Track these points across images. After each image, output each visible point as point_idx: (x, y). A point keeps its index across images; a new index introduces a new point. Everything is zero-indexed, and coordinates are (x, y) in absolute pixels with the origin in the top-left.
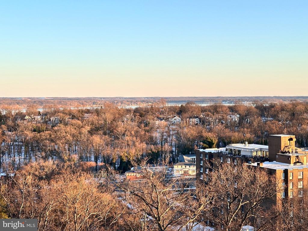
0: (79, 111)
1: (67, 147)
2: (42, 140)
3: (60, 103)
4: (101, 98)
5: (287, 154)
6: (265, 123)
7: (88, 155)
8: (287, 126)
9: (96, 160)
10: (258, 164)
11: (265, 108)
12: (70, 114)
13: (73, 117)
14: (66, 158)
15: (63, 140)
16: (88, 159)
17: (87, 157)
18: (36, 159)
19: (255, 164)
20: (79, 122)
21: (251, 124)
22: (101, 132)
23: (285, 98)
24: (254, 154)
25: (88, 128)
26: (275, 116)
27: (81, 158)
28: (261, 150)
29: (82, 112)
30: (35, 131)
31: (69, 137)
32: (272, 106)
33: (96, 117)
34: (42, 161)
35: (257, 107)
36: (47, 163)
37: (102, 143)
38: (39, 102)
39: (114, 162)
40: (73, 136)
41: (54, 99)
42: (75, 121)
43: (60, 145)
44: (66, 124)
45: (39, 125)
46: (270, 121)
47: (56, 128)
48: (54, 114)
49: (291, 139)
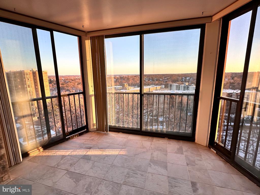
1: (71, 89)
2: (64, 87)
5: (126, 88)
8: (127, 82)
12: (71, 80)
19: (119, 90)
22: (80, 84)
23: (126, 75)
26: (124, 79)
32: (123, 77)
37: (81, 87)
38: (62, 76)
43: (69, 88)
48: (67, 80)
49: (127, 84)
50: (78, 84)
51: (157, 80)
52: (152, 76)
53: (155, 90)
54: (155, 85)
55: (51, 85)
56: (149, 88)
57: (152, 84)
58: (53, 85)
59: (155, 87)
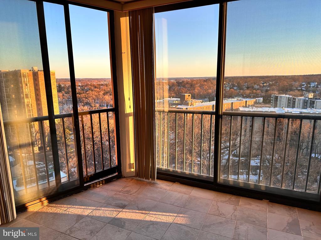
0: (98, 85)
1: (93, 101)
2: (82, 98)
3: (89, 81)
4: (108, 79)
5: (188, 102)
6: (180, 89)
7: (103, 104)
8: (189, 90)
9: (107, 107)
10: (176, 106)
11: (180, 83)
12: (94, 86)
14: (93, 106)
15: (92, 98)
16: (103, 106)
17: (103, 105)
18: (79, 106)
20: (99, 90)
21: (174, 90)
22: (109, 94)
23: (188, 78)
24: (174, 102)
25: (103, 92)
26: (184, 86)
27: (100, 106)
28: (177, 100)
29: (99, 85)
31: (94, 97)
32: (183, 82)
33: (106, 87)
34: (82, 107)
35: (177, 82)
36: (84, 108)
37: (110, 99)
38: (79, 80)
40: (96, 96)
41: (86, 79)
42: (96, 89)
43: (90, 100)
44: (92, 91)
45: (80, 91)
46: (182, 88)
47: (88, 92)
48: (86, 86)
49: (189, 96)
50: (104, 94)
51: (248, 88)
52: (239, 80)
53: (243, 107)
54: (244, 97)
55: (61, 94)
56: (232, 103)
57: (238, 95)
58: (63, 95)
59: (245, 100)
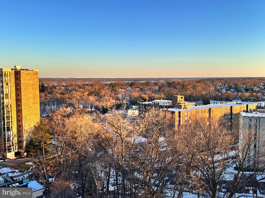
0: (83, 85)
1: (77, 102)
2: (65, 98)
3: (73, 81)
4: (93, 79)
5: (180, 104)
6: (170, 90)
7: (87, 106)
9: (91, 108)
10: (167, 109)
11: (170, 83)
12: (78, 86)
13: (80, 88)
14: (77, 107)
15: (75, 98)
18: (62, 108)
19: (166, 109)
21: (164, 91)
22: (93, 95)
24: (165, 104)
25: (87, 93)
26: (175, 87)
27: (84, 107)
28: (168, 102)
29: (84, 85)
30: (61, 94)
31: (78, 97)
32: (174, 82)
33: (91, 87)
34: (65, 108)
35: (166, 83)
36: (67, 109)
37: (94, 100)
38: (63, 80)
39: (100, 109)
40: (80, 96)
41: (70, 79)
42: (80, 90)
43: (74, 101)
44: (76, 91)
45: (63, 91)
46: (173, 89)
47: (71, 93)
48: (70, 86)
49: (182, 98)
50: (89, 95)
53: (244, 111)
55: (43, 95)
